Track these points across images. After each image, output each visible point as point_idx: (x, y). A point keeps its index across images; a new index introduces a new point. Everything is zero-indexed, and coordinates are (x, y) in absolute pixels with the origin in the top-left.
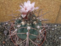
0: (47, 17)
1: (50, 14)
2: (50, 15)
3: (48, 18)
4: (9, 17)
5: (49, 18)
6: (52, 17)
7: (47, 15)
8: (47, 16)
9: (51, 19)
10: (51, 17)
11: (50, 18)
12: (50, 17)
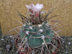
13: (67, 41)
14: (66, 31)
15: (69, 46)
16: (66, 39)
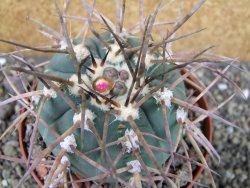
0: (217, 27)
1: (237, 11)
2: (232, 13)
3: (225, 32)
4: (12, 29)
5: (230, 32)
6: (244, 27)
7: (216, 18)
8: (218, 22)
9: (239, 35)
10: (240, 24)
11: (235, 33)
12: (235, 27)
13: (239, 84)
14: (239, 41)
15: (241, 107)
16: (235, 76)
